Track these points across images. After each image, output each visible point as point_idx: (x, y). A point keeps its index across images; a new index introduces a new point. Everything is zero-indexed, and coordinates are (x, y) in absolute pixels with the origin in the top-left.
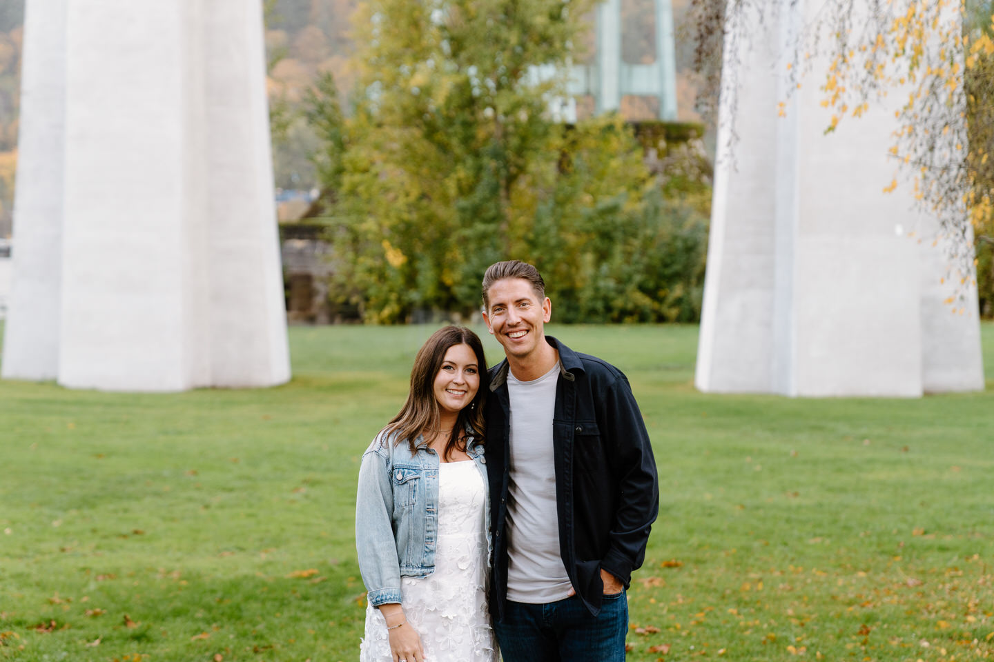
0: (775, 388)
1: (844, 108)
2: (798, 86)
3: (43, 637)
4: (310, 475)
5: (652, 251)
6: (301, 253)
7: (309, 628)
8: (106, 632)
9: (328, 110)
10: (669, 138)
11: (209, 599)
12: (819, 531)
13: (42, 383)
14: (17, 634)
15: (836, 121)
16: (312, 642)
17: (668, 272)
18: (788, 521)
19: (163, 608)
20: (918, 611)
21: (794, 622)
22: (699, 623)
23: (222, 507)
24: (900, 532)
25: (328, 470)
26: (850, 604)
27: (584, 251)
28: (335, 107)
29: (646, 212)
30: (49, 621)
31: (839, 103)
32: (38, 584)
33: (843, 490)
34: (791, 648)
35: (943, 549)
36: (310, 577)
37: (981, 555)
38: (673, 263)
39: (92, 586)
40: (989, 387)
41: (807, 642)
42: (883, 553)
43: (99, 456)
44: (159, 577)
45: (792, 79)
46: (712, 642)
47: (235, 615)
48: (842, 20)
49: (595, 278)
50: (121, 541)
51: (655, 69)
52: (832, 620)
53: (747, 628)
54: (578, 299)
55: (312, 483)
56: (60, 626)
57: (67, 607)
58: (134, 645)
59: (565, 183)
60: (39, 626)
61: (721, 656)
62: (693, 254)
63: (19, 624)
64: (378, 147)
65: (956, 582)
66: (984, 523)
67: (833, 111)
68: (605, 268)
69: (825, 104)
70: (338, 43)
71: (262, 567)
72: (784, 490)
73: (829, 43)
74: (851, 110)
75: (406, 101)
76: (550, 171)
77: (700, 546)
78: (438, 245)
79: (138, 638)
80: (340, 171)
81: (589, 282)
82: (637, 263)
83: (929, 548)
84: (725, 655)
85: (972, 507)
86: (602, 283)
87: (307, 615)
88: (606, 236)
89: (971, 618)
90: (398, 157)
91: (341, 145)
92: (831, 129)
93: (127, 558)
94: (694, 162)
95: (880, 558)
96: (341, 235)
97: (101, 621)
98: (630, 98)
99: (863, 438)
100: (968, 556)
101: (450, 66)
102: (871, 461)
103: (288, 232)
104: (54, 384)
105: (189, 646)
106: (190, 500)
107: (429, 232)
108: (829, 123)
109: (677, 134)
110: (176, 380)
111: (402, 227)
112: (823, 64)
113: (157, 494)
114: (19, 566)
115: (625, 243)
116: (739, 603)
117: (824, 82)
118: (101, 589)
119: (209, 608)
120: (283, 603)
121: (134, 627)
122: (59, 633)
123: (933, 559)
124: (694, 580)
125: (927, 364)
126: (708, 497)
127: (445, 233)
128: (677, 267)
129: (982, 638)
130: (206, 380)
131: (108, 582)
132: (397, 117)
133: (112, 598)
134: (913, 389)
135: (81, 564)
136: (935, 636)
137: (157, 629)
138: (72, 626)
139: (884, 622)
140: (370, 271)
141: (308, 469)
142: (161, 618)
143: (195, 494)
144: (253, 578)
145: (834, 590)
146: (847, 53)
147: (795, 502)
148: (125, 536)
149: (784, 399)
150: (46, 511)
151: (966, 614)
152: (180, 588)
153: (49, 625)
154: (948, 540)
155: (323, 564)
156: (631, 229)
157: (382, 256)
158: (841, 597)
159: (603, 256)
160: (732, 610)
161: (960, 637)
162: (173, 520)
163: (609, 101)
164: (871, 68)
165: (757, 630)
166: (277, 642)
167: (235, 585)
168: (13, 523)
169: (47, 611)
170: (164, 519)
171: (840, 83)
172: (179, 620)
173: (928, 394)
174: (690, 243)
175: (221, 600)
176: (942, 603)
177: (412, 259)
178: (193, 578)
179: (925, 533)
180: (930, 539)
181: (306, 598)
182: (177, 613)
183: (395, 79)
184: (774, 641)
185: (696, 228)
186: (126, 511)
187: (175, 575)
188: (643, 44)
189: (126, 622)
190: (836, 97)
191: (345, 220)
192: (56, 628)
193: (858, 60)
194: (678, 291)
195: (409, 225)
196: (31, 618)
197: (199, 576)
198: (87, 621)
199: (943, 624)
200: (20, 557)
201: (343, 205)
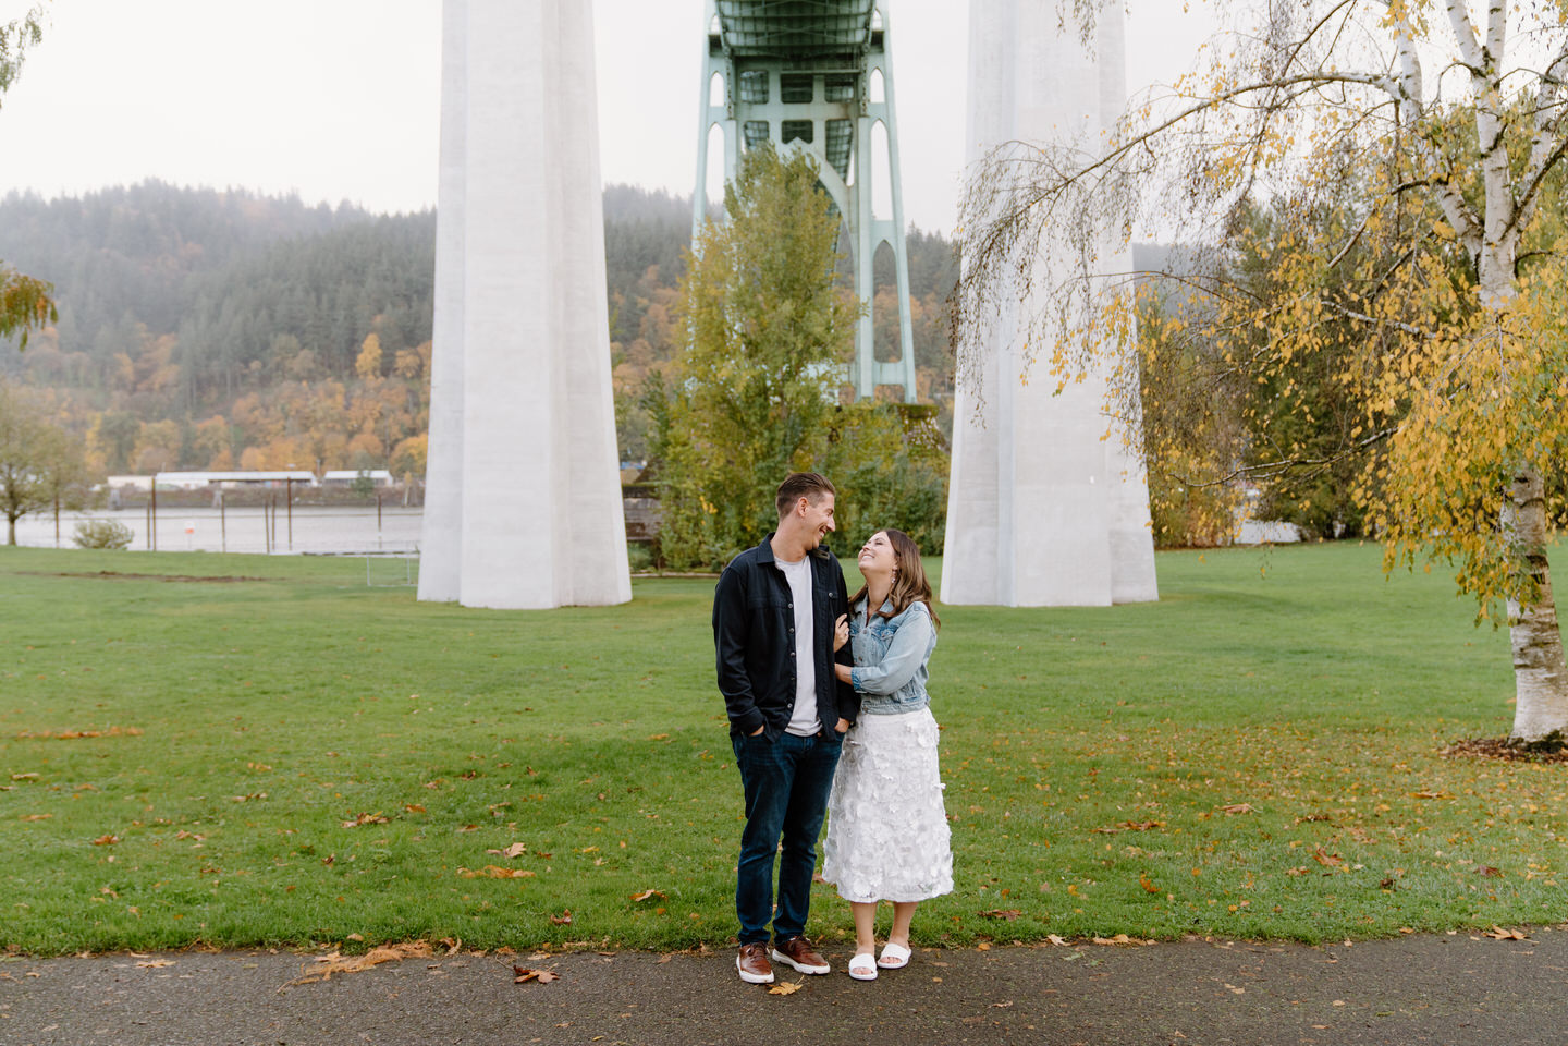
0: (1000, 601)
1: (1067, 376)
2: (1033, 361)
3: (465, 783)
4: (652, 668)
5: (900, 502)
6: (635, 507)
7: (668, 775)
8: (515, 779)
9: (657, 398)
10: (911, 417)
11: (590, 755)
12: (1045, 703)
13: (447, 604)
14: (447, 781)
15: (1061, 385)
16: (671, 785)
17: (913, 517)
18: (1020, 696)
19: (555, 761)
20: (1131, 758)
21: (1038, 767)
22: (964, 768)
23: (589, 691)
24: (1107, 703)
25: (667, 664)
26: (1078, 754)
27: (850, 503)
28: (662, 396)
29: (896, 473)
30: (471, 771)
31: (1063, 372)
32: (459, 746)
33: (1059, 674)
34: (1038, 786)
35: (1143, 715)
36: (664, 739)
37: (1172, 718)
38: (917, 511)
39: (499, 747)
40: (1162, 598)
41: (1050, 781)
42: (1097, 718)
43: (494, 656)
44: (548, 741)
45: (1027, 356)
46: (977, 782)
47: (610, 766)
48: (1063, 311)
49: (859, 522)
50: (517, 716)
51: (900, 365)
52: (1067, 765)
53: (1002, 772)
54: (845, 539)
55: (656, 674)
56: (479, 775)
57: (482, 762)
58: (537, 788)
59: (835, 451)
60: (463, 775)
61: (985, 792)
62: (932, 504)
63: (448, 773)
64: (693, 425)
65: (1156, 738)
66: (1171, 696)
67: (1058, 378)
68: (866, 514)
69: (1053, 373)
70: (663, 350)
71: (626, 732)
72: (1014, 674)
73: (1053, 329)
74: (1074, 377)
75: (714, 390)
76: (824, 443)
77: (957, 715)
78: (740, 499)
79: (539, 782)
80: (666, 444)
81: (854, 526)
82: (889, 511)
83: (1132, 714)
84: (988, 791)
85: (1159, 685)
86: (863, 527)
87: (665, 766)
88: (867, 491)
89: (1172, 763)
90: (708, 433)
91: (666, 425)
92: (1058, 392)
93: (524, 727)
94: (931, 436)
95: (1095, 722)
96: (665, 493)
97: (509, 772)
98: (881, 388)
99: (1071, 637)
100: (1162, 720)
101: (746, 364)
102: (1078, 653)
103: (628, 491)
104: (457, 604)
105: (578, 789)
106: (565, 686)
107: (732, 490)
108: (1056, 388)
109: (916, 414)
110: (547, 601)
111: (712, 486)
112: (1050, 344)
113: (540, 683)
114: (444, 734)
115: (881, 495)
116: (993, 754)
117: (1052, 356)
118: (506, 749)
119: (591, 763)
120: (646, 758)
121: (534, 775)
122: (479, 780)
123: (1136, 723)
124: (956, 739)
125: (1115, 582)
126: (957, 680)
127: (744, 490)
128: (920, 514)
129: (1184, 777)
130: (570, 601)
131: (511, 744)
132: (709, 403)
133: (516, 755)
134: (1107, 602)
135: (489, 732)
136: (1147, 776)
137: (552, 777)
138: (488, 775)
139: (1107, 766)
140: (688, 519)
141: (652, 663)
142: (553, 768)
143: (569, 683)
144: (620, 740)
145: (1064, 745)
146: (1068, 334)
147: (1025, 683)
148: (519, 713)
149: (1009, 609)
150: (457, 695)
151: (1168, 760)
152: (566, 748)
153: (470, 774)
154: (1145, 708)
155: (672, 730)
156: (885, 486)
157: (699, 508)
158: (1070, 750)
159: (864, 506)
160: (988, 760)
161: (1167, 776)
162: (554, 700)
163: (866, 390)
164: (1086, 346)
165: (1010, 773)
166: (645, 784)
167: (607, 746)
168: (434, 704)
169: (467, 765)
170: (547, 699)
171: (1064, 357)
172: (568, 770)
173: (1115, 604)
174: (930, 495)
175: (598, 756)
176: (1149, 753)
177: (721, 509)
178: (575, 741)
179: (1127, 704)
180: (1131, 707)
181: (663, 754)
182: (566, 765)
183: (706, 374)
184: (1024, 780)
185: (934, 484)
186: (518, 694)
187: (561, 738)
188: (890, 347)
189: (528, 771)
190: (1062, 367)
191: (669, 482)
192: (476, 777)
193: (1077, 339)
194: (921, 531)
195: (717, 485)
196: (456, 769)
197: (579, 739)
198: (500, 771)
199: (1152, 767)
200: (443, 728)
201: (668, 470)
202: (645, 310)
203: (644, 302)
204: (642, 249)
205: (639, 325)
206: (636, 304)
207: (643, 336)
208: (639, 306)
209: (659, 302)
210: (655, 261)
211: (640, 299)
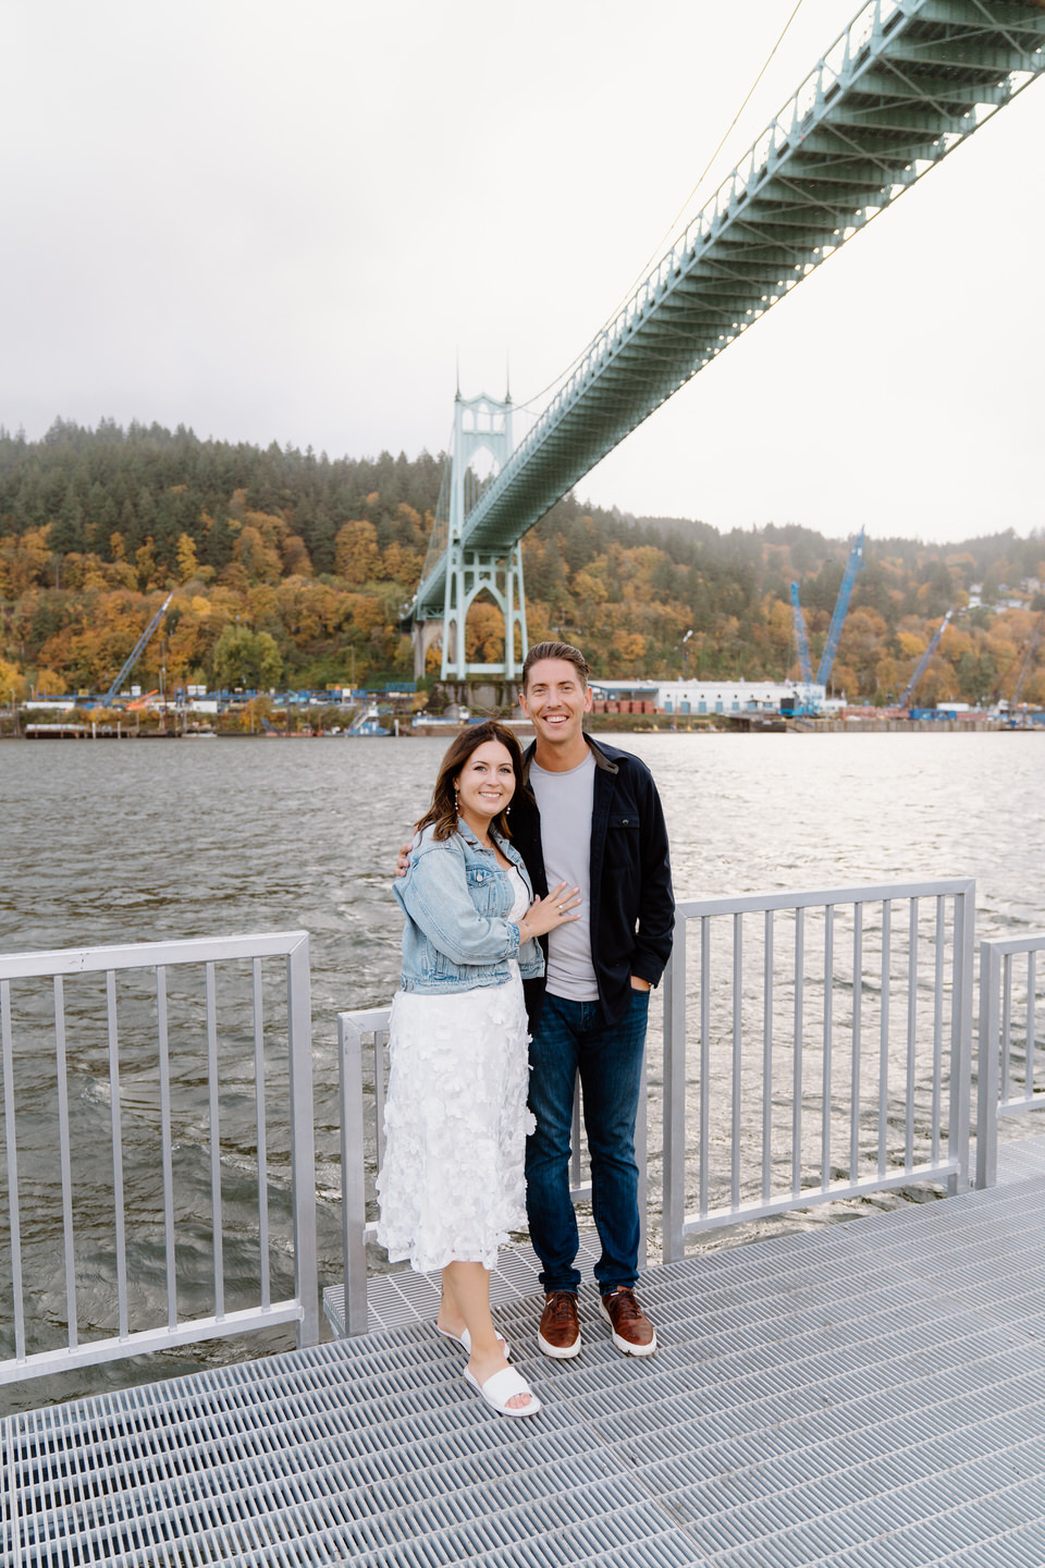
202: (238, 531)
203: (236, 524)
204: (227, 471)
205: (231, 549)
206: (227, 525)
207: (236, 559)
208: (231, 528)
209: (251, 526)
210: (241, 484)
211: (231, 521)
